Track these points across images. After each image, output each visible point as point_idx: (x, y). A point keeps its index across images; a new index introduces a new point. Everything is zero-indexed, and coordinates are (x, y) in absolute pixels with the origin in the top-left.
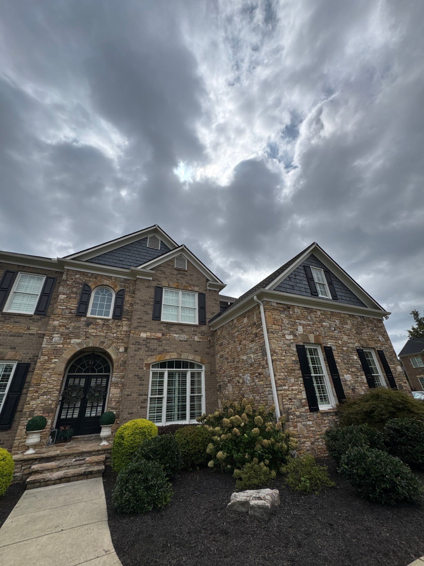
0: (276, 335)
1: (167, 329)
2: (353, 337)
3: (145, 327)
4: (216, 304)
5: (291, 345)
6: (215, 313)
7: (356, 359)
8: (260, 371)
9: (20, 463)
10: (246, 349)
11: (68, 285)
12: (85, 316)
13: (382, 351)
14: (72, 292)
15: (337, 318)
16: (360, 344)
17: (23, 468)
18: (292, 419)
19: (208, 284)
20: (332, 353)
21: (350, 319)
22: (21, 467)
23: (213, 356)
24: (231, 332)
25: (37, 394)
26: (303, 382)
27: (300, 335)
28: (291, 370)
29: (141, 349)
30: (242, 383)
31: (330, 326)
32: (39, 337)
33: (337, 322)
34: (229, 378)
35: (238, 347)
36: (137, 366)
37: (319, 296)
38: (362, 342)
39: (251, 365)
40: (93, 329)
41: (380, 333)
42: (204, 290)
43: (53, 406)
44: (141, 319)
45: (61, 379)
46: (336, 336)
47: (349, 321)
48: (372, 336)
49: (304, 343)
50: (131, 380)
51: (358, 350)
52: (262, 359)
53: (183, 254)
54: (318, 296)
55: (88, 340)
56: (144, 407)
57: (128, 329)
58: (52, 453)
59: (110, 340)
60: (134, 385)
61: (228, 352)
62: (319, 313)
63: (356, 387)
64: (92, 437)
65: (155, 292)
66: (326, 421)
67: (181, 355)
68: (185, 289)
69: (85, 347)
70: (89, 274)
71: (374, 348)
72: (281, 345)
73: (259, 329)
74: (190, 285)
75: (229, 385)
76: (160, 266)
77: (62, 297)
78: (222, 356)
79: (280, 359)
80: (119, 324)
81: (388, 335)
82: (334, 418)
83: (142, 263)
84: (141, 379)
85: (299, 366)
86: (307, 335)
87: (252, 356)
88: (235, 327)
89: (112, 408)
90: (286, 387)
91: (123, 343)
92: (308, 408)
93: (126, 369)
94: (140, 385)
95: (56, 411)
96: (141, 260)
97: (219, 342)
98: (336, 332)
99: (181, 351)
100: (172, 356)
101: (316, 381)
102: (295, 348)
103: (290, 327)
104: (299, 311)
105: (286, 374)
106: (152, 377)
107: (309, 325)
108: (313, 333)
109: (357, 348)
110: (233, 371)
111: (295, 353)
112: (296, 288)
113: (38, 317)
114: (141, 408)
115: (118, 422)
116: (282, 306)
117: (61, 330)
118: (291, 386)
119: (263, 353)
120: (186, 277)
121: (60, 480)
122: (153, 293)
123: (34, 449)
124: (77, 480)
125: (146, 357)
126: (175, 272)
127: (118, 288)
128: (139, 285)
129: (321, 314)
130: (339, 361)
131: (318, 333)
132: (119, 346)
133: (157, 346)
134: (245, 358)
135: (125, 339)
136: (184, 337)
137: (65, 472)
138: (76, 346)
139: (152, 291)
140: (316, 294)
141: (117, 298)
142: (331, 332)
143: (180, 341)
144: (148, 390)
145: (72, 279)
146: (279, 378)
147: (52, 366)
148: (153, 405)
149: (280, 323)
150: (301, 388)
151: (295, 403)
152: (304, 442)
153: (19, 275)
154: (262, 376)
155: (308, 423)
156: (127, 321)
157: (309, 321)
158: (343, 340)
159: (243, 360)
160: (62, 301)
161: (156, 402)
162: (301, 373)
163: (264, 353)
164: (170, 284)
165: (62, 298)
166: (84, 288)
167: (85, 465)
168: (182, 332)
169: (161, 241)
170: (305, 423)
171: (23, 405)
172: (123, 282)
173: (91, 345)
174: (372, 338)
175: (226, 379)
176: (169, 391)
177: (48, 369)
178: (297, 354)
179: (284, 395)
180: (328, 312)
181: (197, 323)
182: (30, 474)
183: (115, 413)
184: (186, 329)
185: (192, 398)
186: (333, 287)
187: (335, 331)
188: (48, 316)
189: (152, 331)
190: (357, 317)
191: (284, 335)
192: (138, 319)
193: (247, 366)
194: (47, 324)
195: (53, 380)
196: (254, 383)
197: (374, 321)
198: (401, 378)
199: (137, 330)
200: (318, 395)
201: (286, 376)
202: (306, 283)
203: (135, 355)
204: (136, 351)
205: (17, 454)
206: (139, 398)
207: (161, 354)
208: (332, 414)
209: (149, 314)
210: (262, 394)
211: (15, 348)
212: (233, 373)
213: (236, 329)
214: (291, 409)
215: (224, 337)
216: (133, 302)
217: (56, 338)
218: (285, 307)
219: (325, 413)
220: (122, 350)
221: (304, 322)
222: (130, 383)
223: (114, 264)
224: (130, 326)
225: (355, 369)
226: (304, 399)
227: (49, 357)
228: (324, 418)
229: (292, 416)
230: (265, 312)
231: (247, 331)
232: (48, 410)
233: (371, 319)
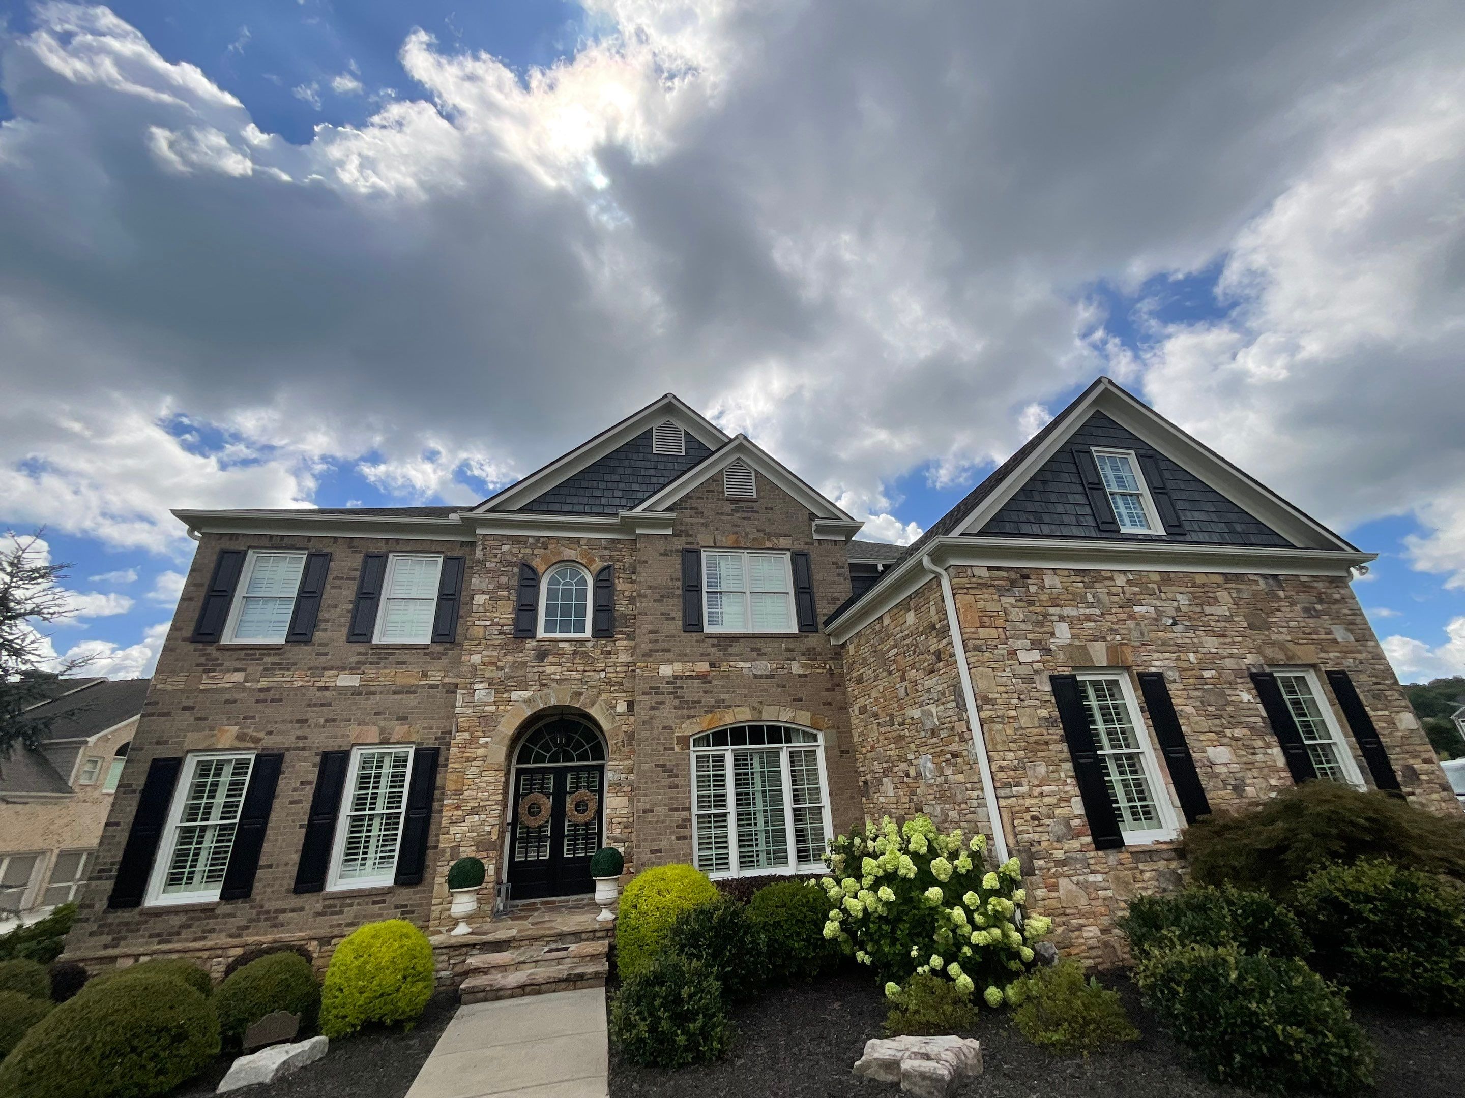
0: (987, 654)
1: (720, 650)
2: (1239, 639)
3: (669, 651)
4: (839, 575)
5: (1036, 678)
6: (838, 599)
7: (1249, 702)
8: (954, 747)
9: (445, 951)
10: (916, 690)
11: (489, 572)
12: (533, 637)
13: (1343, 672)
14: (500, 587)
15: (1181, 590)
16: (1265, 657)
17: (452, 962)
18: (1041, 869)
19: (814, 528)
20: (1166, 692)
21: (1229, 586)
22: (449, 959)
23: (844, 708)
24: (879, 648)
25: (460, 813)
26: (1073, 774)
27: (1061, 648)
28: (1036, 742)
29: (663, 703)
30: (915, 778)
31: (1160, 614)
32: (447, 692)
33: (1183, 600)
34: (885, 765)
35: (898, 686)
36: (658, 744)
37: (1124, 530)
38: (1269, 652)
39: (933, 733)
40: (552, 664)
41: (1337, 618)
42: (807, 544)
43: (494, 837)
44: (657, 632)
45: (503, 779)
46: (1179, 641)
47: (1223, 595)
48: (1308, 630)
49: (1074, 668)
50: (650, 777)
51: (1253, 676)
52: (955, 718)
53: (742, 457)
54: (1119, 531)
55: (546, 690)
56: (685, 838)
57: (629, 660)
58: (503, 934)
59: (594, 687)
60: (657, 787)
61: (876, 699)
62: (1120, 581)
63: (1248, 781)
64: (583, 900)
65: (684, 564)
66: (1147, 875)
67: (760, 712)
68: (756, 547)
69: (541, 706)
70: (531, 540)
71: (1314, 666)
72: (1004, 679)
73: (945, 641)
74: (769, 536)
75: (885, 780)
76: (688, 496)
77: (480, 599)
78: (863, 710)
79: (1002, 717)
80: (609, 648)
81: (1366, 623)
82: (1174, 865)
83: (647, 494)
84: (671, 772)
85: (1062, 732)
86: (1084, 647)
87: (933, 709)
88: (889, 636)
89: (616, 840)
90: (1024, 789)
91: (624, 691)
92: (1089, 839)
93: (633, 752)
94: (670, 788)
95: (502, 846)
96: (644, 487)
97: (855, 674)
98: (1179, 628)
99: (761, 702)
100: (740, 716)
101: (1119, 766)
102: (1049, 683)
103: (1030, 627)
104: (1056, 581)
105: (1022, 754)
106: (698, 767)
107: (1089, 618)
108: (1104, 639)
109: (1254, 670)
110: (892, 746)
111: (1048, 698)
112: (1046, 518)
113: (439, 648)
114: (678, 838)
115: (632, 870)
116: (1004, 574)
117: (487, 674)
118: (1038, 786)
119: (958, 703)
120: (756, 515)
121: (523, 990)
122: (679, 567)
123: (468, 924)
124: (554, 991)
125: (678, 721)
126: (728, 507)
127: (598, 565)
128: (647, 551)
129: (1127, 582)
130: (1189, 709)
131: (1118, 637)
132: (615, 699)
133: (701, 694)
134: (916, 713)
135: (626, 684)
136: (764, 666)
137: (531, 974)
138: (524, 706)
139: (676, 561)
140: (1113, 527)
141: (596, 588)
142: (1164, 631)
143: (756, 676)
144: (690, 797)
145: (496, 556)
146: (1000, 767)
147: (481, 752)
148: (705, 832)
149: (1001, 622)
150: (1067, 788)
151: (1050, 829)
152: (1080, 928)
153: (393, 560)
154: (960, 760)
155: (1091, 878)
156: (625, 639)
157: (1091, 606)
158: (1203, 650)
159: (912, 718)
160: (481, 609)
161: (713, 824)
162: (1066, 749)
163: (961, 703)
164: (718, 537)
165: (482, 602)
166: (521, 572)
167: (568, 960)
168: (758, 655)
169: (686, 433)
170: (1081, 878)
171: (438, 835)
172: (606, 548)
173: (553, 702)
174: (1308, 636)
175: (877, 767)
176: (742, 799)
177: (474, 759)
178: (1053, 700)
179: (1018, 808)
180: (1150, 575)
181: (795, 629)
182: (466, 974)
183: (621, 850)
184: (768, 647)
185: (798, 815)
186: (1169, 497)
187: (1175, 628)
188: (459, 644)
189: (686, 659)
190: (1254, 578)
191: (1013, 653)
192: (651, 632)
193: (923, 734)
194: (458, 662)
195: (486, 782)
196: (943, 778)
197: (1316, 584)
198: (1412, 748)
199: (651, 660)
200: (1123, 803)
201: (1020, 760)
202: (1081, 499)
203: (652, 718)
204: (652, 708)
205: (439, 932)
206: (670, 816)
207: (711, 712)
208: (1166, 856)
209: (673, 619)
210: (963, 806)
211: (406, 718)
212: (893, 751)
213: (891, 642)
214: (1039, 843)
215: (864, 659)
216: (634, 594)
217: (481, 692)
218: (1013, 575)
219: (1144, 852)
220: (621, 707)
221: (1073, 612)
222: (646, 783)
223: (581, 509)
224: (632, 650)
225: (1245, 731)
226: (1076, 816)
227: (471, 734)
228: (1141, 866)
229: (1041, 862)
230: (954, 595)
231: (916, 646)
232: (482, 844)
233: (1303, 579)
